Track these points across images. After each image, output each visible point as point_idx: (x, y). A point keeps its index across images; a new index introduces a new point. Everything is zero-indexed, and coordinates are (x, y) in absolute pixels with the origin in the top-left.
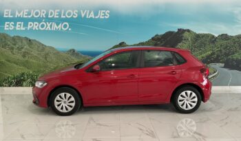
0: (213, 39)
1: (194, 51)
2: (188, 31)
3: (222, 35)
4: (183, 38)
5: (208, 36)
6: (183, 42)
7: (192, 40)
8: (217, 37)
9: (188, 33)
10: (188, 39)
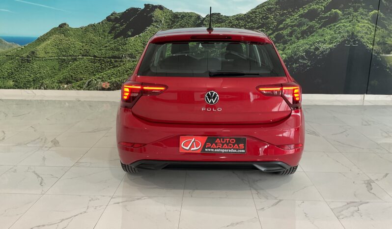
0: (198, 22)
2: (161, 8)
3: (213, 15)
4: (153, 19)
5: (191, 16)
6: (154, 25)
7: (167, 22)
8: (204, 19)
9: (160, 11)
10: (161, 21)
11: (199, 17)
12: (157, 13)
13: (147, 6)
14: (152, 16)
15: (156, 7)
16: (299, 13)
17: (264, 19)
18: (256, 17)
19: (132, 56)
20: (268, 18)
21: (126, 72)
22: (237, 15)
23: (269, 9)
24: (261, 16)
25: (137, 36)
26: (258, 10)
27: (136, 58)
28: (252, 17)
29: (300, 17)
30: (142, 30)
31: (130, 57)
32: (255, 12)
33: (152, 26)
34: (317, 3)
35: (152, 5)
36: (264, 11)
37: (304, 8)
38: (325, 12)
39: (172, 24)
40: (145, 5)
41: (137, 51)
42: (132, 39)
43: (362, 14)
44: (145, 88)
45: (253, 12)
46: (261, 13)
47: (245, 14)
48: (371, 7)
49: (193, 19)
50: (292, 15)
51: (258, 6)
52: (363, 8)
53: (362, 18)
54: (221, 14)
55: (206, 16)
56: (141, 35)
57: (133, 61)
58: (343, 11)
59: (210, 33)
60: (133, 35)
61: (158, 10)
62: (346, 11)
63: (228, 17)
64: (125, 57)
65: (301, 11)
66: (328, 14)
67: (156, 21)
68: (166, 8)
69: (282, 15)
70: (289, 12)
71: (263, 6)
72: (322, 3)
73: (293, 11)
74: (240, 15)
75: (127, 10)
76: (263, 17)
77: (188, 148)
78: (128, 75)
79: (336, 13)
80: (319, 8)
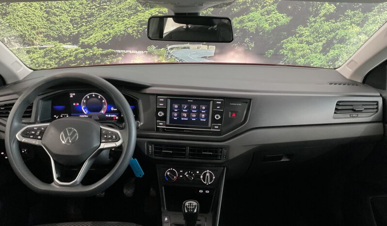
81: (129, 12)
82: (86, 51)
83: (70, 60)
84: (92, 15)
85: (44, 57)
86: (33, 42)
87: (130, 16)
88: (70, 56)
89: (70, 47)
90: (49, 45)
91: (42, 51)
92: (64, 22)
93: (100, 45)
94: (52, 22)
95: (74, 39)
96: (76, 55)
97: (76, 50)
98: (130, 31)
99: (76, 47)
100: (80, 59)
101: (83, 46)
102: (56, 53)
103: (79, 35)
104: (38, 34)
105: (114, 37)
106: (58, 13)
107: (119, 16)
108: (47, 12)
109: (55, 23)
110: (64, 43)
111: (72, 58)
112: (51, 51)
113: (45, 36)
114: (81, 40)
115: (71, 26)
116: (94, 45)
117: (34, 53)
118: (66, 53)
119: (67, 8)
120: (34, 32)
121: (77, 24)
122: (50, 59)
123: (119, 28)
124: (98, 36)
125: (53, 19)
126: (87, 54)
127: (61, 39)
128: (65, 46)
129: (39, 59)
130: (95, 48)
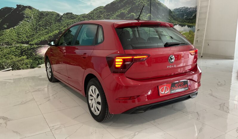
0: (58, 18)
1: (40, 30)
2: (30, 8)
3: (67, 14)
4: (24, 15)
5: (53, 14)
6: (25, 20)
7: (35, 18)
8: (62, 16)
9: (30, 10)
10: (31, 17)
11: (58, 15)
12: (27, 11)
13: (19, 6)
14: (23, 14)
15: (26, 7)
16: (116, 15)
17: (99, 17)
18: (94, 16)
19: (8, 43)
20: (101, 17)
21: (4, 56)
22: (83, 14)
23: (101, 12)
24: (97, 16)
25: (12, 28)
26: (94, 12)
27: (12, 45)
28: (91, 16)
29: (117, 17)
30: (16, 24)
31: (7, 45)
32: (93, 13)
33: (24, 21)
34: (124, 9)
35: (23, 6)
36: (98, 12)
37: (118, 12)
38: (128, 14)
39: (39, 19)
40: (17, 5)
41: (13, 39)
42: (8, 30)
43: (144, 16)
44: (135, 57)
45: (92, 13)
46: (97, 14)
47: (88, 14)
48: (147, 12)
49: (54, 16)
50: (112, 15)
51: (94, 10)
52: (145, 13)
53: (144, 18)
54: (73, 14)
55: (63, 15)
56: (15, 27)
57: (10, 48)
58: (136, 14)
59: (139, 21)
60: (8, 28)
61: (28, 9)
62: (137, 14)
63: (77, 15)
64: (2, 45)
65: (117, 14)
66: (129, 15)
67: (27, 17)
68: (34, 8)
69: (108, 15)
70: (111, 14)
71: (97, 10)
72: (126, 9)
73: (113, 13)
74: (85, 14)
75: (2, 9)
76: (98, 16)
77: (163, 93)
78: (6, 58)
79: (133, 15)
80: (125, 12)
81: (46, 33)
82: (31, 46)
83: (26, 50)
84: (34, 35)
85: (16, 49)
86: (12, 44)
87: (46, 34)
88: (26, 48)
89: (25, 45)
90: (18, 45)
91: (15, 47)
92: (24, 37)
93: (36, 44)
94: (19, 37)
95: (27, 43)
96: (28, 48)
97: (28, 46)
98: (46, 39)
99: (28, 45)
100: (29, 49)
101: (30, 45)
102: (20, 47)
103: (29, 41)
104: (14, 41)
105: (41, 41)
106: (22, 34)
107: (43, 35)
108: (18, 34)
109: (21, 38)
110: (23, 44)
111: (26, 49)
112: (19, 47)
113: (17, 42)
114: (30, 43)
115: (26, 38)
116: (34, 44)
117: (12, 48)
118: (24, 47)
119: (25, 32)
120: (13, 41)
121: (28, 37)
122: (18, 50)
123: (43, 38)
124: (36, 41)
125: (20, 36)
126: (32, 47)
127: (23, 43)
128: (24, 45)
129: (14, 50)
130: (34, 45)
